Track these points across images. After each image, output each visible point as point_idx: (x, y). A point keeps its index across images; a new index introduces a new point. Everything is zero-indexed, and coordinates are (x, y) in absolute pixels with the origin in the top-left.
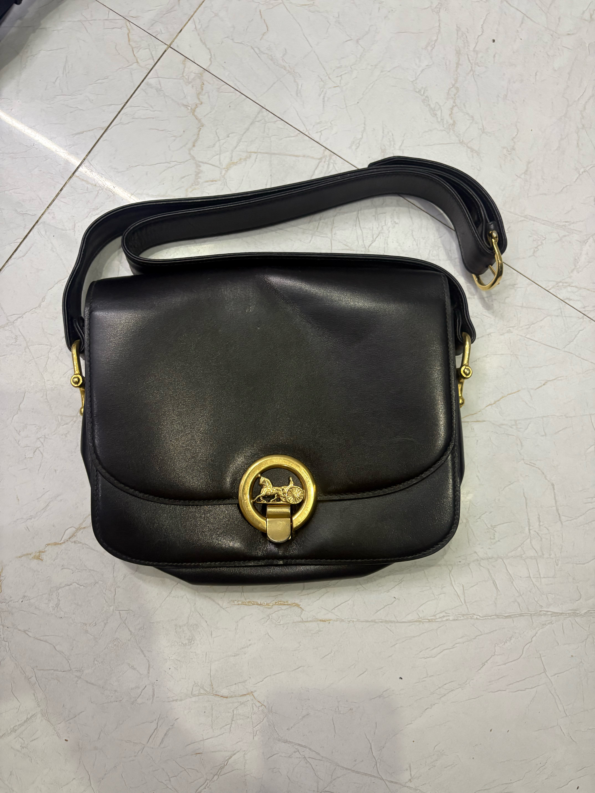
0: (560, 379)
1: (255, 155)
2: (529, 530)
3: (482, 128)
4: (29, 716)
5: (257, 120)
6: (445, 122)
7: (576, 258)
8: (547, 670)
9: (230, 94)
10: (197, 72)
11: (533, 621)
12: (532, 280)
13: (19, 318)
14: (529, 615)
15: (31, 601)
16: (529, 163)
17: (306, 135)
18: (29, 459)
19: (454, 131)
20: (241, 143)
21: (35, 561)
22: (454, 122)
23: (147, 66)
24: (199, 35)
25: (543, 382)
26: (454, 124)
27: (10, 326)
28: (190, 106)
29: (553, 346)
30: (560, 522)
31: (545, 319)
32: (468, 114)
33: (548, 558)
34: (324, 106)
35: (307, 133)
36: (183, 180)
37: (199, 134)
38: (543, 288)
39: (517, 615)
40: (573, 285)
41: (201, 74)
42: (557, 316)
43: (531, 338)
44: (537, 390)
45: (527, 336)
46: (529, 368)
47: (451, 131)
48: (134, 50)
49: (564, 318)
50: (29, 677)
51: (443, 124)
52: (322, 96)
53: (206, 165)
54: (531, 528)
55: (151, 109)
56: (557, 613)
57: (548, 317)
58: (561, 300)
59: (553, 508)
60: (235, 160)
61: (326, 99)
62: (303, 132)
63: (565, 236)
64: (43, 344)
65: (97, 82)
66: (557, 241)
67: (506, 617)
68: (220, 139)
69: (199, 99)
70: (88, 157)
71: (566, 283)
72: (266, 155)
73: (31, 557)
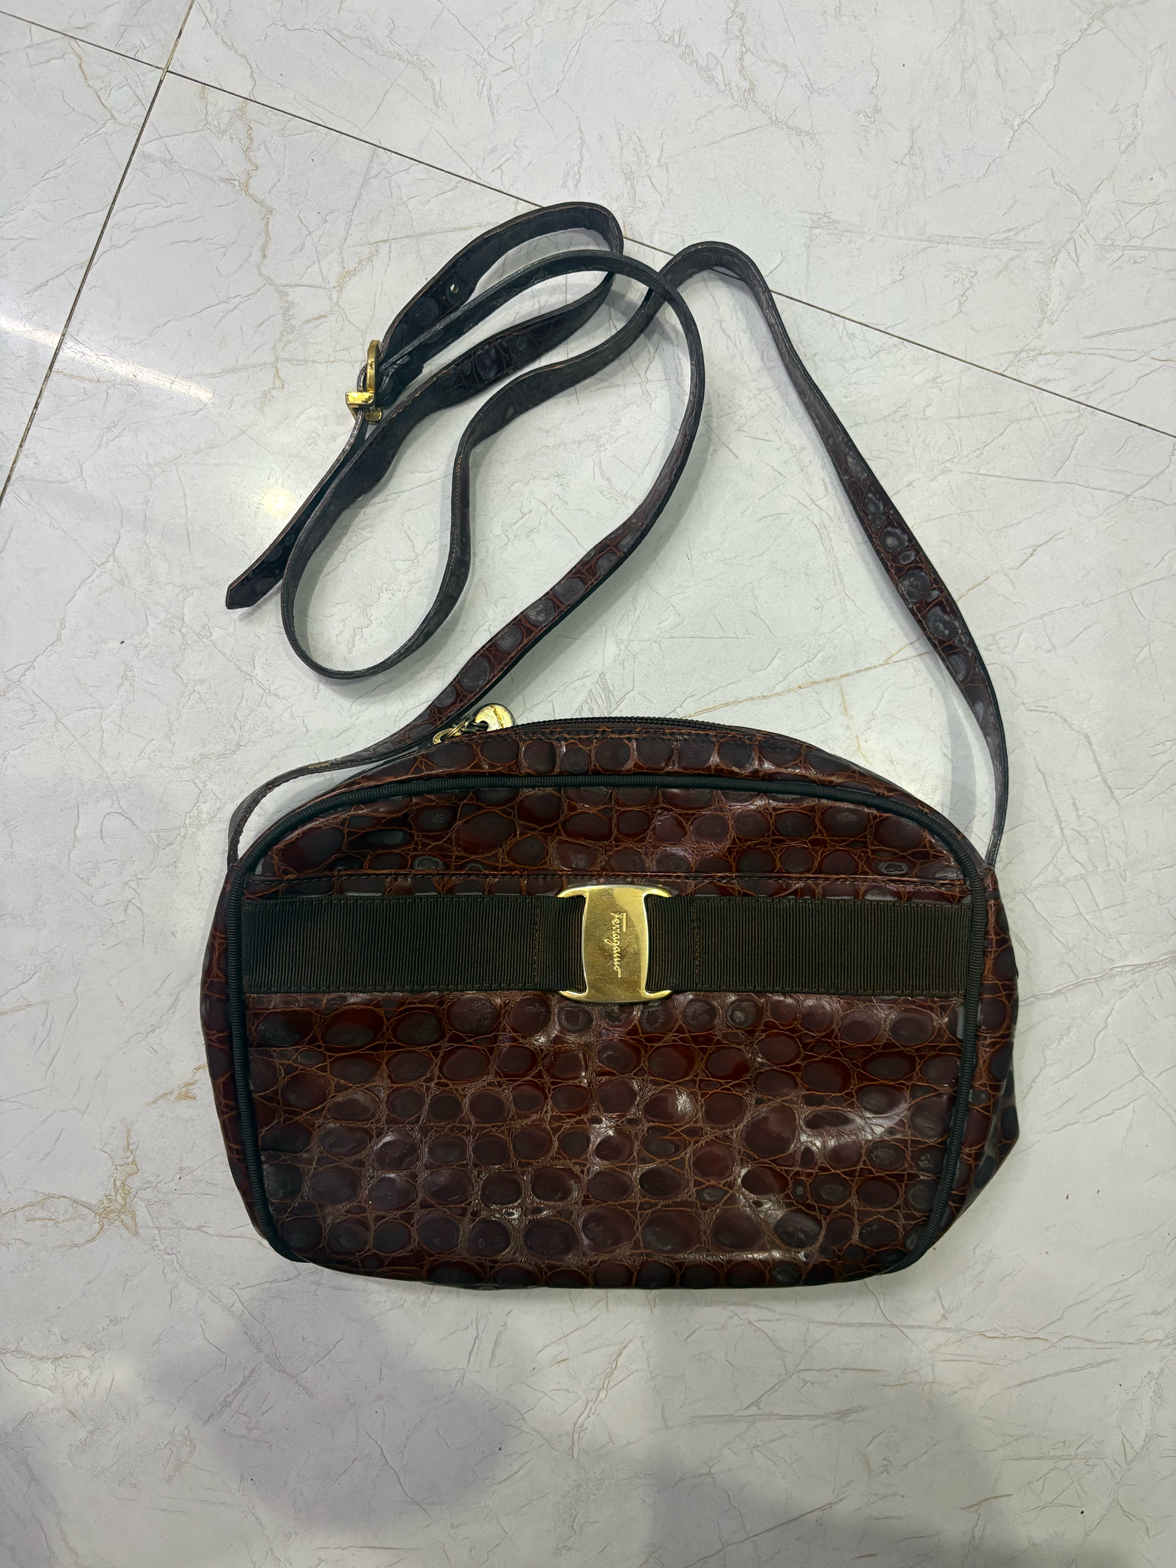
0: (1058, 536)
1: (387, 245)
2: (1062, 829)
3: (808, 83)
4: (247, 1374)
5: (372, 173)
6: (734, 89)
7: (1043, 296)
8: (1144, 1069)
9: (309, 134)
10: (232, 108)
11: (1102, 990)
12: (968, 361)
13: (28, 669)
14: (1093, 980)
15: (195, 1173)
16: (913, 131)
17: (474, 182)
18: (118, 925)
19: (755, 102)
20: (353, 228)
21: (183, 1102)
22: (751, 83)
23: (133, 122)
24: (217, 33)
25: (1030, 551)
26: (752, 88)
27: (15, 690)
28: (238, 178)
29: (1033, 478)
30: (1113, 802)
31: (1008, 430)
32: (774, 62)
33: (1106, 871)
34: (492, 113)
35: (474, 178)
36: (261, 328)
37: (267, 230)
38: (991, 371)
39: (1071, 987)
40: (1048, 350)
41: (242, 110)
42: (1029, 419)
43: (991, 473)
44: (1021, 568)
45: (982, 471)
46: (998, 530)
47: (750, 102)
48: (100, 94)
49: (1043, 419)
50: (229, 1306)
51: (732, 94)
52: (485, 94)
53: (298, 289)
54: (1064, 825)
55: (164, 203)
56: (1142, 965)
57: (1012, 426)
58: (1031, 385)
59: (1098, 778)
60: (351, 265)
61: (494, 98)
62: (465, 177)
63: (1012, 259)
64: (86, 708)
65: (46, 177)
66: (1000, 272)
67: (1053, 995)
68: (311, 230)
69: (250, 160)
70: (70, 329)
71: (1034, 350)
72: (407, 241)
73: (173, 1098)
